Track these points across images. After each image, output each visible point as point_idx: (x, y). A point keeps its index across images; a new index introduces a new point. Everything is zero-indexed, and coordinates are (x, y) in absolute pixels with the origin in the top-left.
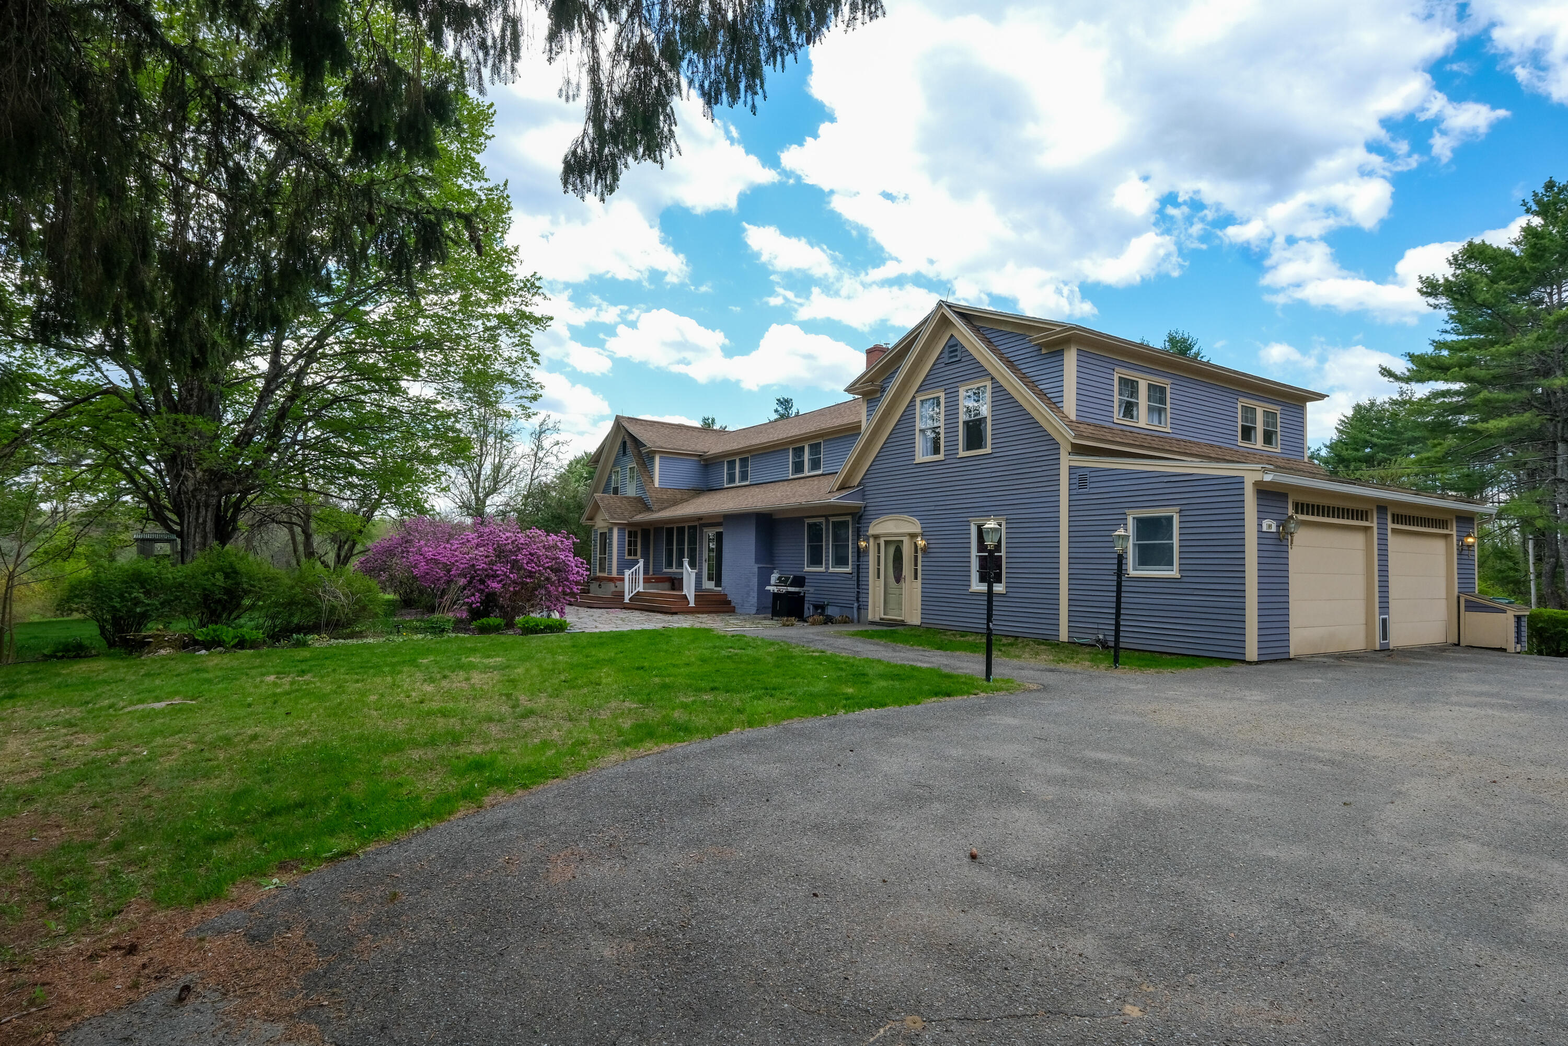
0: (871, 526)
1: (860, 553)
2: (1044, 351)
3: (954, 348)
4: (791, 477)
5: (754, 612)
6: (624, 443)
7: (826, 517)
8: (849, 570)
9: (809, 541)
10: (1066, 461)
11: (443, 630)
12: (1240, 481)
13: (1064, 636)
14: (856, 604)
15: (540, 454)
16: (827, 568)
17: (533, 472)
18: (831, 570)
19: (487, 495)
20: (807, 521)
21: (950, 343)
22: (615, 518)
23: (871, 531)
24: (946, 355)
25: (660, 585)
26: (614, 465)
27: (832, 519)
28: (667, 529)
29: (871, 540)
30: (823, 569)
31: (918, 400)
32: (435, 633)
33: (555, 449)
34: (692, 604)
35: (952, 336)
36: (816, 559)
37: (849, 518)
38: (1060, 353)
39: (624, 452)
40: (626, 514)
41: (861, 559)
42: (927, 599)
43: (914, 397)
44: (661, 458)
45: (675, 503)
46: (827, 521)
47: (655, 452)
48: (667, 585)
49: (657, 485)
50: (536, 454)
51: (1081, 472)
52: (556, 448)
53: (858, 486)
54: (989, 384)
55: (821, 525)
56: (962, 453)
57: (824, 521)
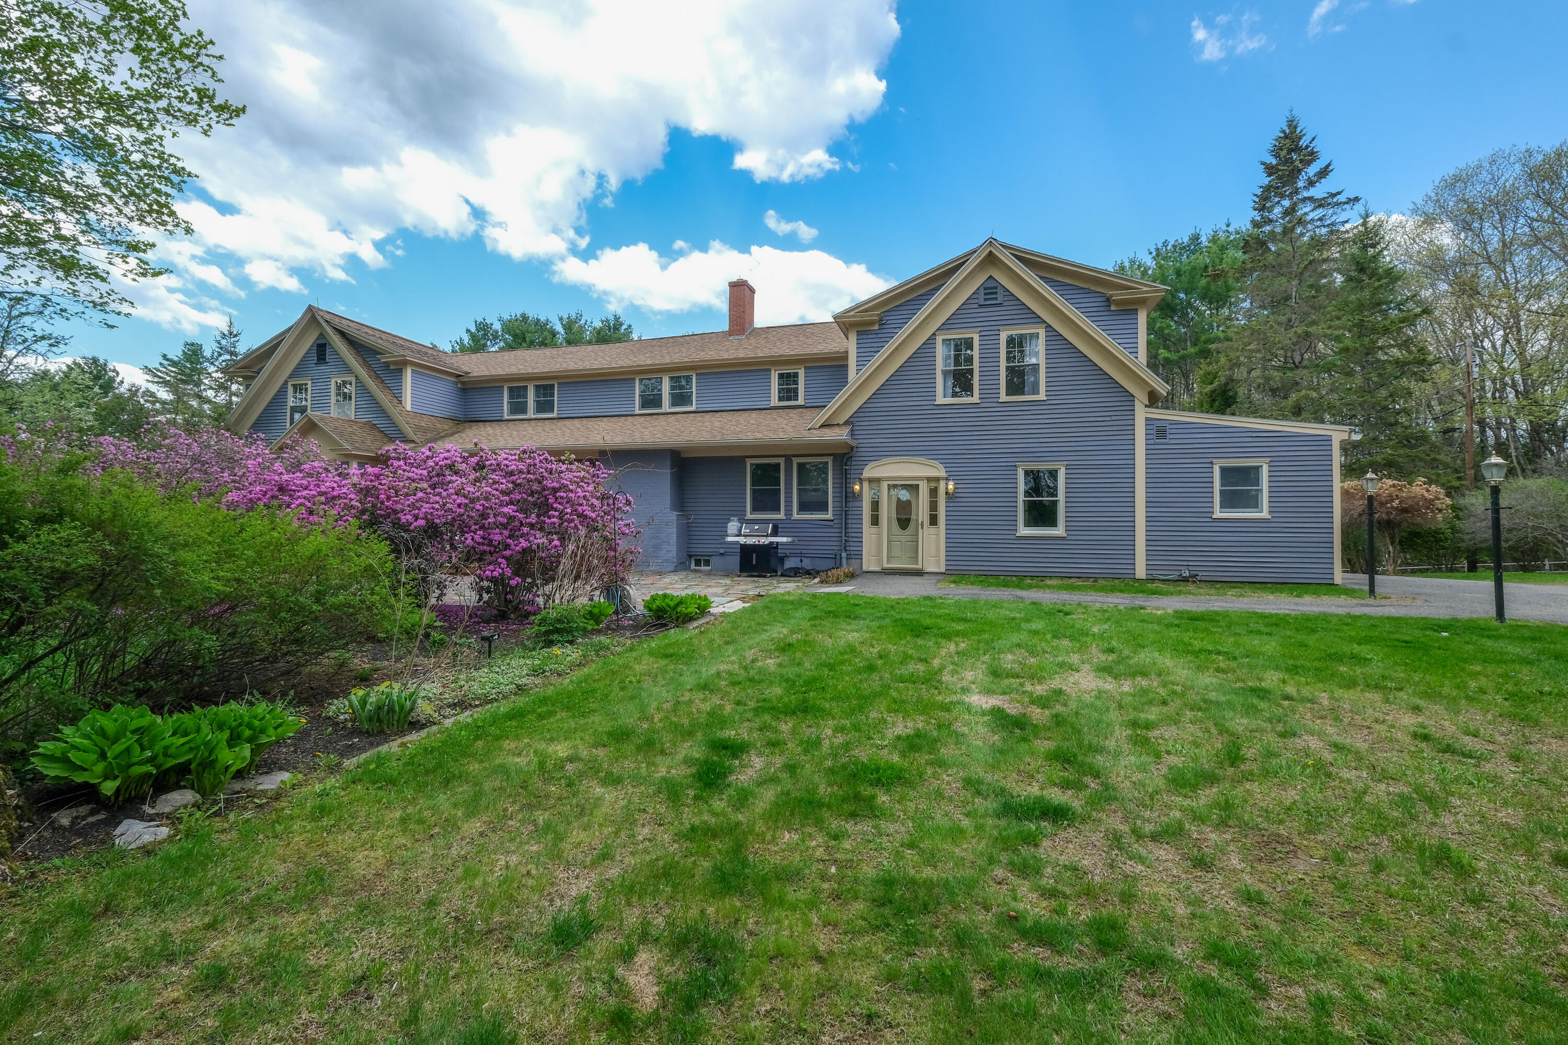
0: (867, 469)
1: (848, 498)
2: (1113, 308)
3: (991, 290)
4: (637, 412)
5: (672, 568)
6: (321, 347)
7: (788, 458)
8: (829, 515)
9: (753, 484)
10: (1141, 414)
12: (1329, 439)
13: (1141, 572)
14: (844, 555)
16: (789, 512)
18: (796, 516)
20: (749, 462)
21: (988, 285)
23: (868, 473)
24: (982, 296)
26: (293, 376)
27: (796, 460)
29: (866, 485)
30: (782, 515)
31: (939, 339)
35: (991, 277)
36: (767, 502)
37: (830, 460)
38: (1135, 311)
39: (322, 359)
40: (368, 442)
41: (850, 504)
42: (952, 546)
43: (934, 334)
44: (413, 371)
45: (439, 434)
46: (789, 463)
47: (406, 363)
49: (410, 408)
51: (1159, 424)
53: (846, 423)
54: (1042, 332)
55: (777, 467)
56: (1003, 397)
57: (782, 461)
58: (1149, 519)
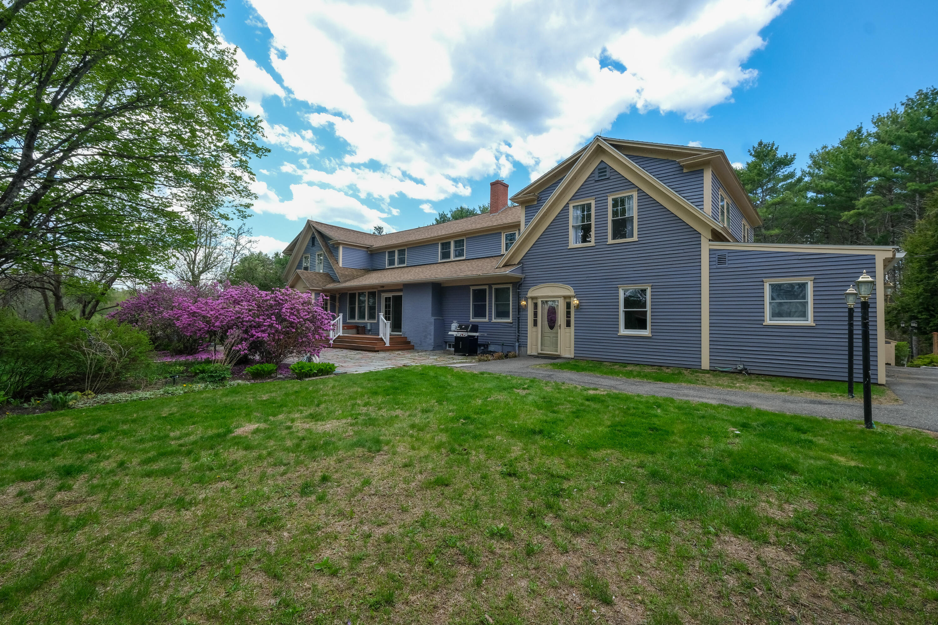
0: (530, 291)
1: (520, 310)
2: (685, 171)
3: (602, 170)
4: (440, 261)
5: (432, 349)
6: (313, 239)
7: (490, 285)
8: (510, 320)
9: (474, 301)
10: (706, 246)
11: (224, 379)
12: (873, 258)
13: (705, 364)
14: (517, 344)
15: (238, 248)
16: (490, 319)
17: (233, 259)
18: (494, 320)
19: (201, 273)
20: (472, 288)
21: (601, 167)
22: (313, 286)
23: (530, 294)
24: (597, 175)
25: (350, 331)
26: (305, 252)
27: (494, 287)
28: (350, 294)
29: (530, 301)
30: (487, 320)
31: (571, 206)
32: (214, 382)
33: (248, 245)
34: (388, 344)
35: (602, 161)
36: (480, 312)
37: (510, 286)
38: (701, 171)
39: (313, 244)
40: (320, 283)
41: (521, 313)
42: (578, 340)
43: (568, 203)
44: (343, 248)
45: (353, 278)
46: (490, 288)
47: (340, 244)
48: (354, 331)
49: (341, 265)
50: (235, 248)
51: (720, 253)
52: (250, 244)
53: (519, 264)
54: (635, 194)
55: (485, 290)
56: (610, 241)
57: (487, 287)
58: (711, 325)
